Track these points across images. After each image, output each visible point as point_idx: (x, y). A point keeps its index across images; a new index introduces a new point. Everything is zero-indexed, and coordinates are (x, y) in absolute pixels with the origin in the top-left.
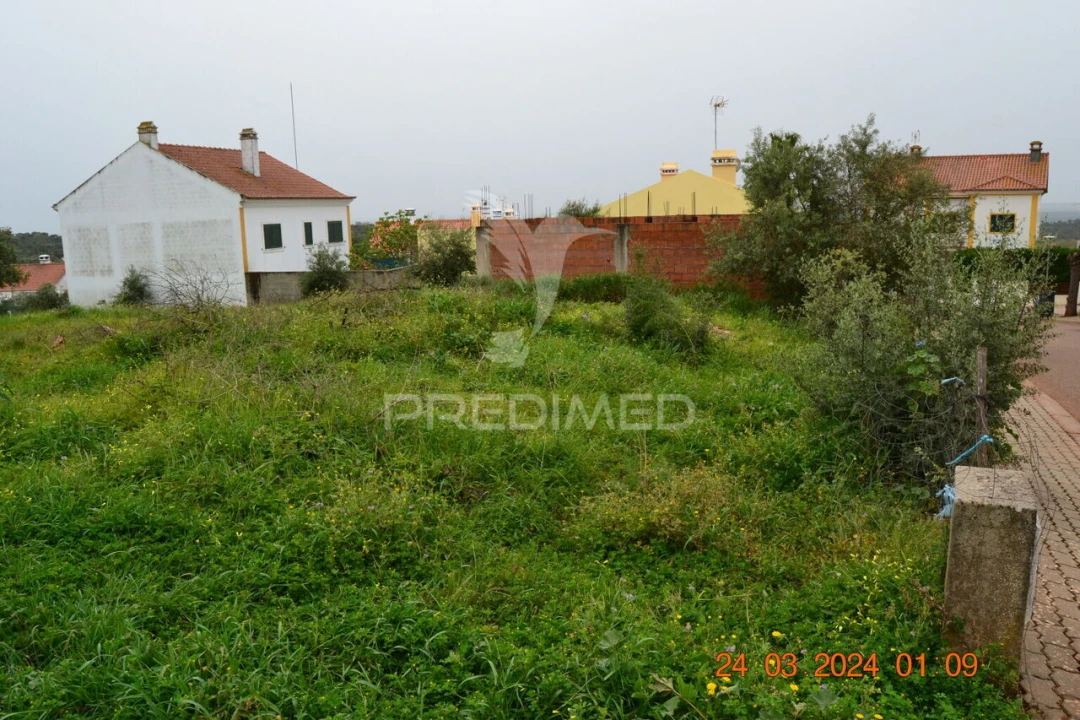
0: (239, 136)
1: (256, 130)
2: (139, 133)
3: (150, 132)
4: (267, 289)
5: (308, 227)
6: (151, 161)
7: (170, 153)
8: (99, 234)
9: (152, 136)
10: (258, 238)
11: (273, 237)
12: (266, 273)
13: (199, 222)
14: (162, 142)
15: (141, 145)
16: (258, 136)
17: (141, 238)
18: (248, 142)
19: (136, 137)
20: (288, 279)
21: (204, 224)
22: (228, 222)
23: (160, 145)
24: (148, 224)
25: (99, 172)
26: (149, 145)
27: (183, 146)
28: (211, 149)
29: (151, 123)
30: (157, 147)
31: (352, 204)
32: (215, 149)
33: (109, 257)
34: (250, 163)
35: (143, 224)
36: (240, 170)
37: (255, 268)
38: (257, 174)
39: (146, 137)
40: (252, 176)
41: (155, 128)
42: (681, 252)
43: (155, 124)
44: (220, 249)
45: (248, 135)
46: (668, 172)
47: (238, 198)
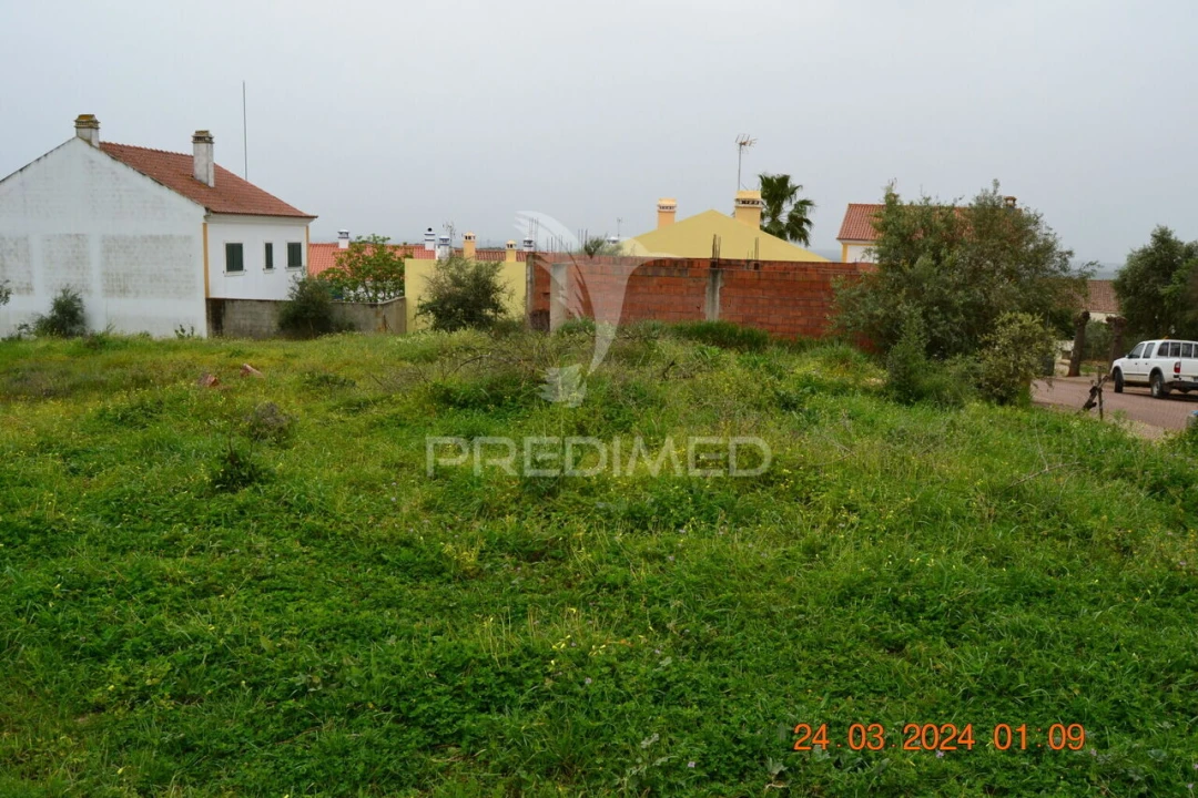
0: (192, 139)
1: (212, 133)
2: (77, 127)
3: (91, 127)
4: (233, 318)
5: (269, 248)
6: (92, 162)
7: (114, 154)
8: (16, 244)
9: (94, 131)
10: (219, 258)
11: (235, 258)
12: (233, 300)
13: (151, 237)
14: (101, 140)
15: (79, 141)
16: (214, 140)
17: (74, 252)
18: (203, 146)
19: (73, 132)
20: (260, 308)
21: (156, 239)
22: (188, 239)
23: (101, 143)
24: (83, 235)
25: (21, 170)
26: (89, 142)
27: (123, 146)
28: (152, 151)
29: (92, 116)
30: (97, 145)
31: (312, 224)
32: (157, 151)
33: (29, 272)
34: (202, 171)
35: (77, 235)
36: (192, 178)
37: (217, 294)
38: (212, 184)
39: (86, 132)
40: (206, 186)
41: (97, 122)
42: (777, 302)
43: (97, 118)
44: (175, 270)
45: (202, 138)
46: (667, 210)
47: (203, 212)
